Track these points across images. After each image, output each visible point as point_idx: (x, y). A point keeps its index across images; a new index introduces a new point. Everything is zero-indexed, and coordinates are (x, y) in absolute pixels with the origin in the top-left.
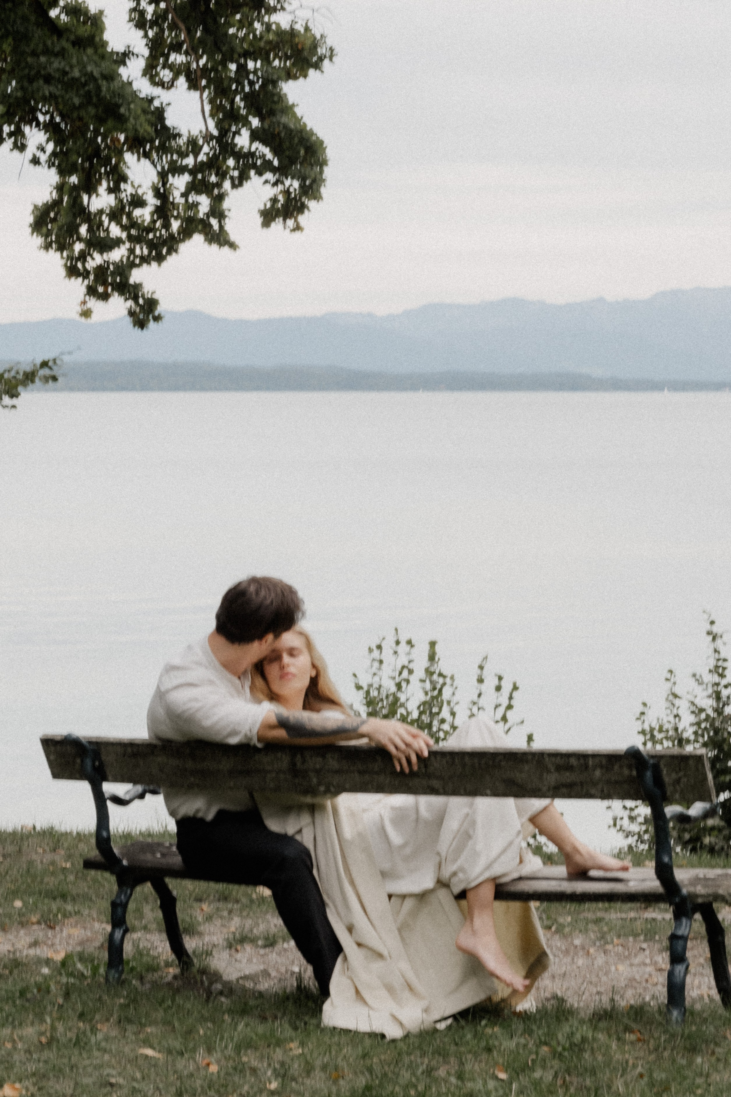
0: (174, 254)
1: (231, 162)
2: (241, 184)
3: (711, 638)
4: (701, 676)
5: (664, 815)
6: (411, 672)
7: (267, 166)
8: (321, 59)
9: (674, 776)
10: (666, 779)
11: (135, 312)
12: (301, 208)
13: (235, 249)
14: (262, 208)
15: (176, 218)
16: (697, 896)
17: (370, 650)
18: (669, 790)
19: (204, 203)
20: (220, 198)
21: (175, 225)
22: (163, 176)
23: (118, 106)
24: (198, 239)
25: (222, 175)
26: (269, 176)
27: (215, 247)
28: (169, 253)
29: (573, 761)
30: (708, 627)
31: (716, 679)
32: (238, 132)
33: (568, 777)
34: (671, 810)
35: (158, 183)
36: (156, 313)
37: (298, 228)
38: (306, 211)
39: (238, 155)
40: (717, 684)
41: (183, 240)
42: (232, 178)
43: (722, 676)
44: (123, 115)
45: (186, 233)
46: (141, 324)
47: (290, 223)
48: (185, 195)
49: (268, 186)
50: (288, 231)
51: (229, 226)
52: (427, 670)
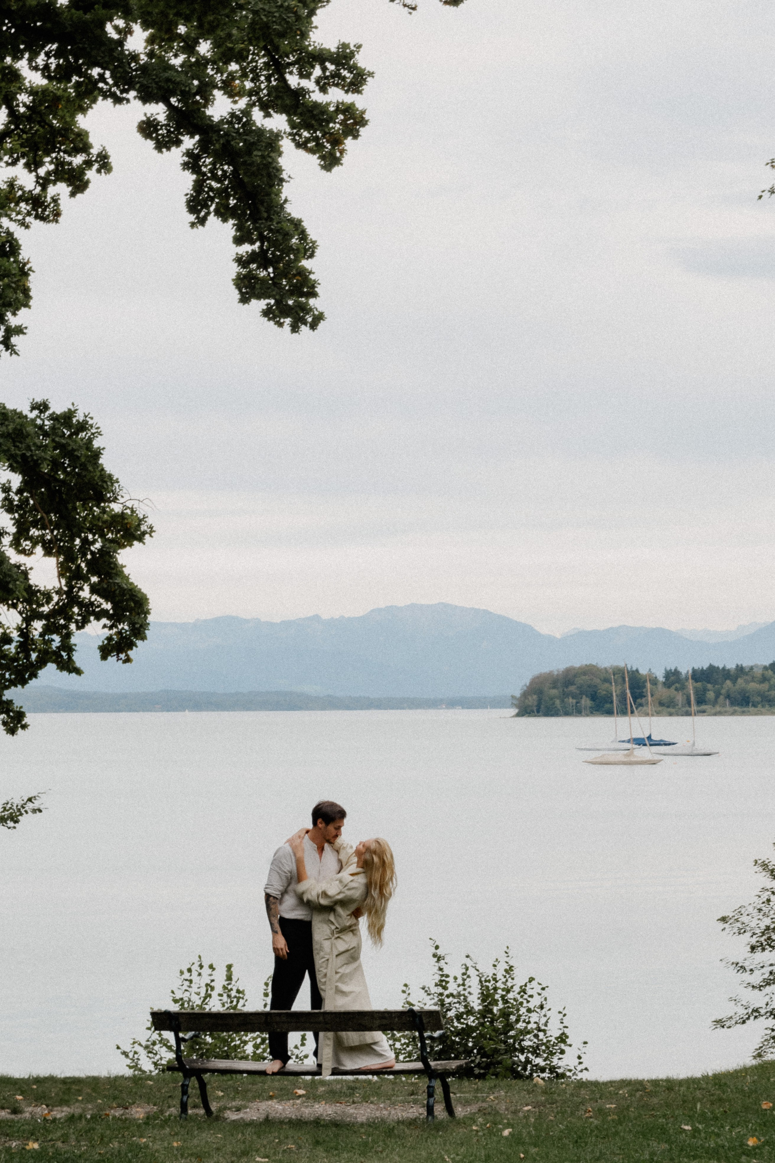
0: (34, 679)
1: (76, 610)
2: (83, 627)
3: (436, 959)
4: (429, 988)
5: (423, 1036)
6: (213, 988)
7: (103, 614)
8: (144, 533)
9: (428, 1020)
10: (424, 1021)
11: (7, 722)
12: (131, 645)
13: (80, 675)
14: (101, 644)
15: (34, 650)
16: (438, 1070)
17: (182, 973)
18: (426, 1025)
19: (57, 639)
20: (69, 635)
21: (34, 656)
22: (28, 620)
23: (8, 583)
24: (51, 667)
25: (69, 619)
26: (104, 621)
27: (65, 673)
28: (30, 678)
29: (386, 1015)
30: (433, 950)
31: (440, 990)
32: (81, 589)
33: (384, 1022)
34: (426, 1034)
35: (22, 625)
36: (23, 723)
37: (128, 660)
38: (134, 648)
39: (81, 604)
40: (441, 994)
41: (40, 668)
42: (77, 622)
43: (445, 988)
44: (12, 589)
45: (42, 663)
46: (12, 731)
47: (122, 656)
48: (42, 635)
49: (106, 630)
50: (120, 662)
51: (76, 657)
52: (225, 987)
